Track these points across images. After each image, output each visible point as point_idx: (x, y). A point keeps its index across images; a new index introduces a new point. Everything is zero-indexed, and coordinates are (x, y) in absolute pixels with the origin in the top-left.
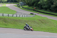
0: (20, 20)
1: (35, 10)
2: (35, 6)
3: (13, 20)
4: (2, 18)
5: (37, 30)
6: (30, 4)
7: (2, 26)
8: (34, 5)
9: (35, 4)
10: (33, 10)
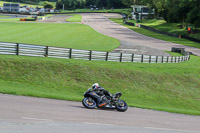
0: (132, 73)
1: (191, 35)
2: (192, 22)
3: (109, 72)
4: (68, 67)
5: (196, 112)
6: (172, 14)
7: (65, 96)
8: (186, 17)
9: (189, 14)
10: (182, 37)
